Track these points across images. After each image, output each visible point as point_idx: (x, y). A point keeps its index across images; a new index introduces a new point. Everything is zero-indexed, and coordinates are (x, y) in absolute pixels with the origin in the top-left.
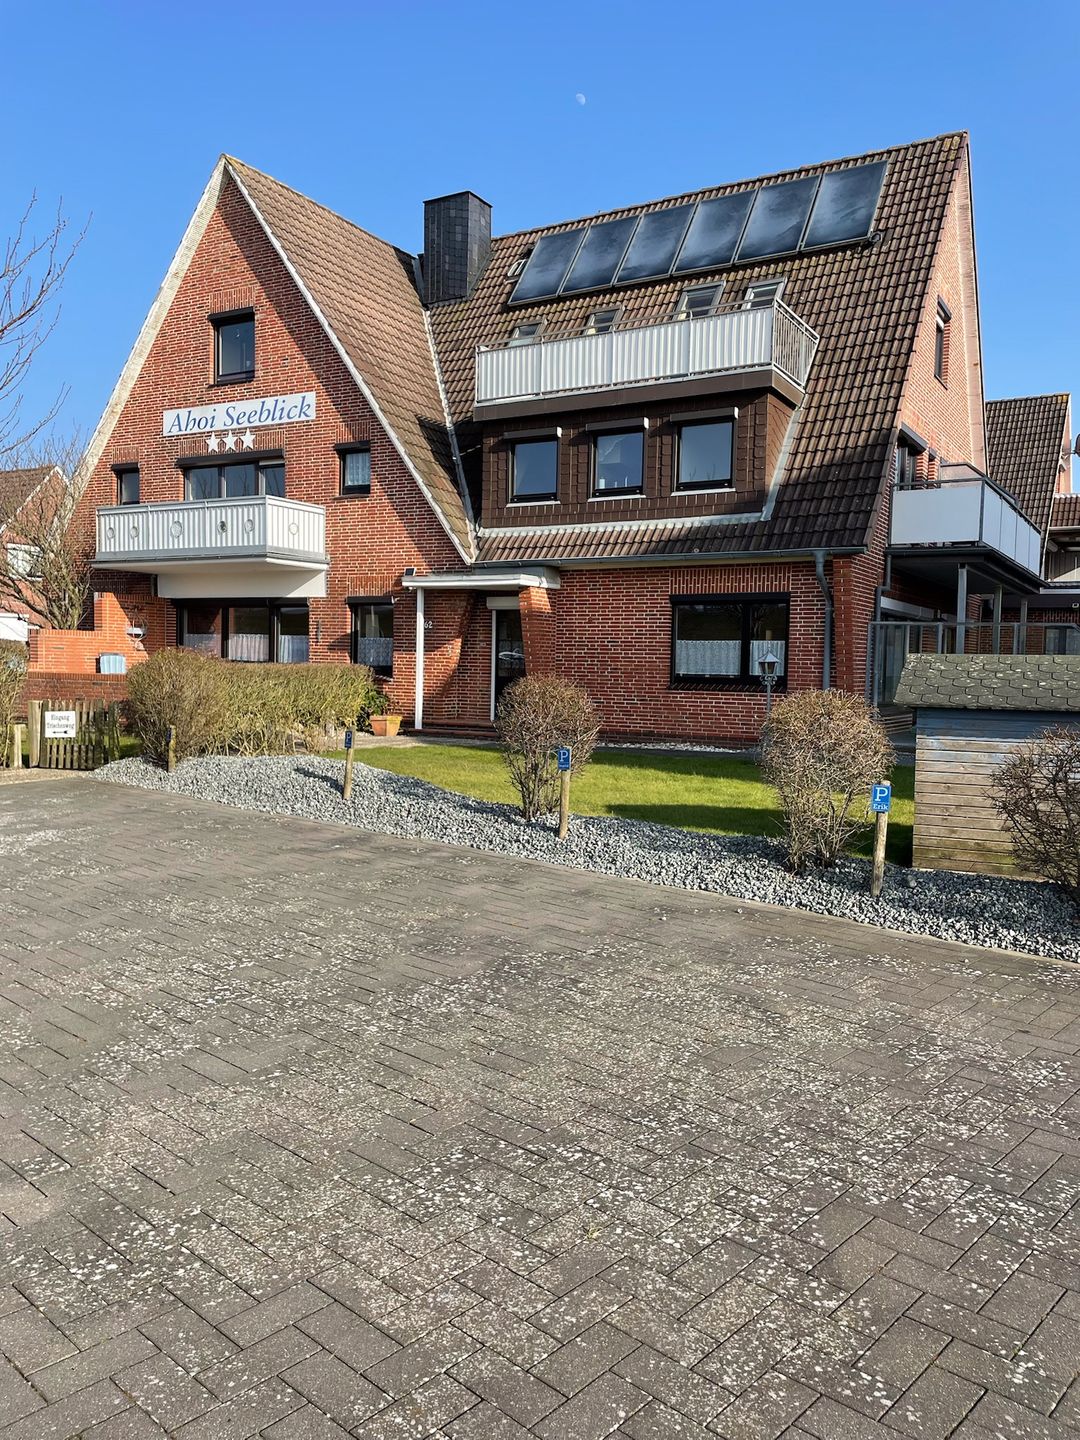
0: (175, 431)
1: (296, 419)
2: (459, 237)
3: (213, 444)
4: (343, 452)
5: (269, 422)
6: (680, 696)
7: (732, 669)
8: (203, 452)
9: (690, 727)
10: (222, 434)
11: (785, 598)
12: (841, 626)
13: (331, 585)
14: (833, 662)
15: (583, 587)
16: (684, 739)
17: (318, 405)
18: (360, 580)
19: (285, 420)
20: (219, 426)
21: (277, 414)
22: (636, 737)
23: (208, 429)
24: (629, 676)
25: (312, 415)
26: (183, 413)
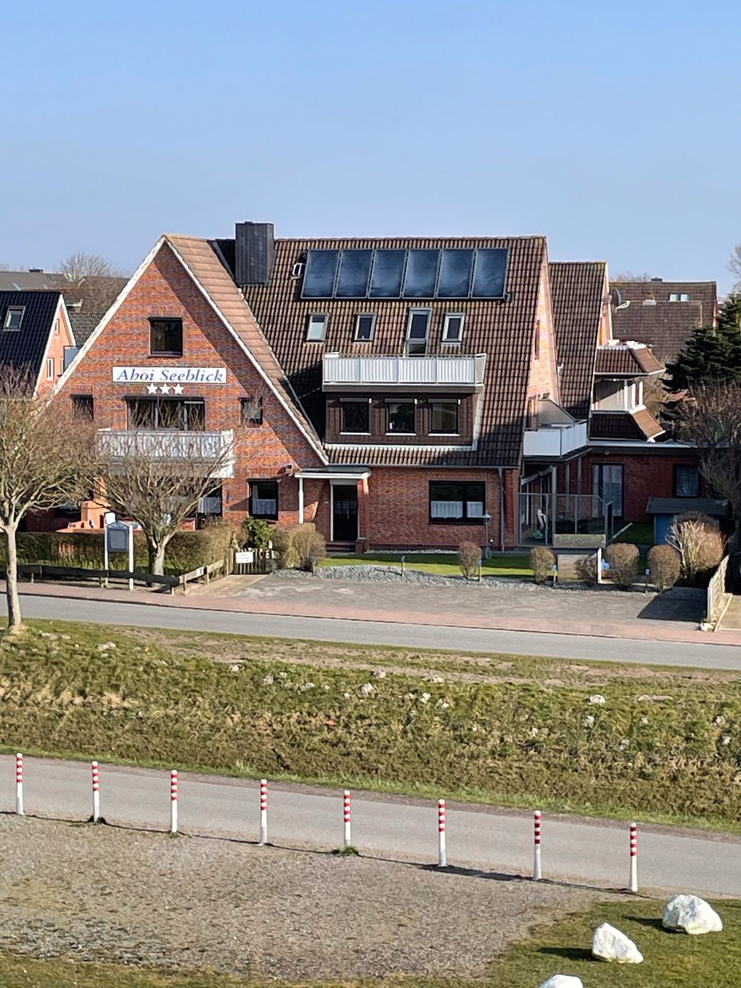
0: (123, 379)
1: (213, 381)
2: (261, 248)
3: (152, 390)
4: (243, 401)
5: (194, 381)
6: (435, 528)
7: (459, 515)
8: (144, 393)
9: (440, 542)
10: (159, 384)
11: (483, 484)
12: (508, 498)
13: (236, 471)
14: (505, 512)
15: (384, 475)
16: (437, 547)
17: (227, 376)
18: (256, 469)
19: (205, 381)
20: (156, 379)
21: (199, 377)
22: (414, 547)
23: (148, 380)
24: (409, 518)
25: (224, 380)
26: (129, 370)
